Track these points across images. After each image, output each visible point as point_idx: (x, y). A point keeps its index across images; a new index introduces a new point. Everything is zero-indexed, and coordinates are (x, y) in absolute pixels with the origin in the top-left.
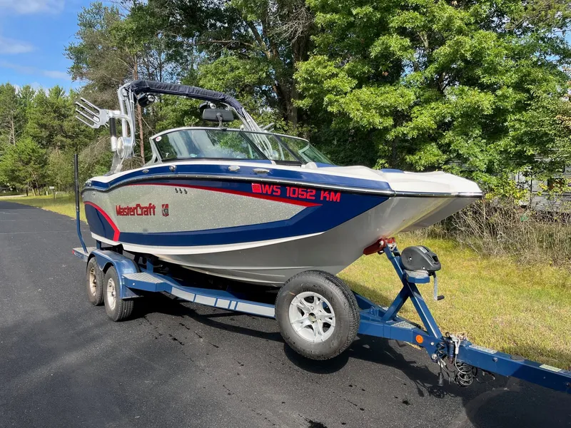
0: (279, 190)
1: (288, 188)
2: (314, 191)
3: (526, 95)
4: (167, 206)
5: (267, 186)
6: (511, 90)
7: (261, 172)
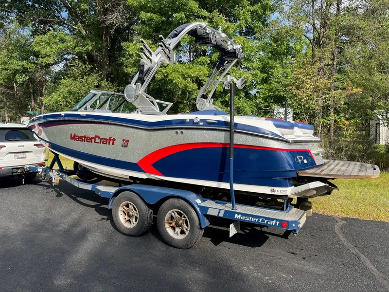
6: (259, 72)
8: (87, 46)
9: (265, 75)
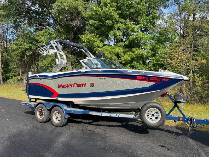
0: (148, 78)
1: (151, 77)
2: (160, 78)
3: (154, 52)
4: (93, 84)
5: (143, 77)
6: (150, 51)
7: (142, 73)
8: (62, 37)
9: (153, 52)
